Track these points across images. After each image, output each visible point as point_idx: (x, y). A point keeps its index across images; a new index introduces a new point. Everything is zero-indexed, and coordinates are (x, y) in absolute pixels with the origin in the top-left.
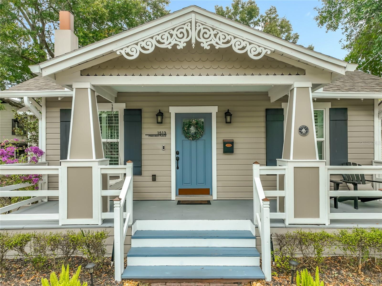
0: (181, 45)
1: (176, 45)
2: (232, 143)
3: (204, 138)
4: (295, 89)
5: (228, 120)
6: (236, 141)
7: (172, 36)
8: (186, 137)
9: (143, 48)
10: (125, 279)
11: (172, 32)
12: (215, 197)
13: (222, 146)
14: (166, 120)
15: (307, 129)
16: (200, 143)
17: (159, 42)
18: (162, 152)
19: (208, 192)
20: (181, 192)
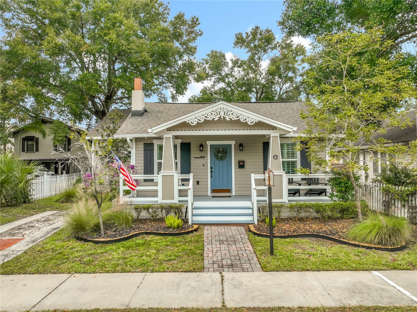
0: (216, 119)
1: (214, 119)
2: (244, 162)
3: (227, 159)
4: (271, 137)
5: (241, 149)
6: (245, 161)
7: (212, 114)
8: (217, 159)
9: (199, 120)
10: (193, 224)
11: (212, 113)
12: (234, 194)
13: (238, 164)
14: (204, 149)
15: (277, 156)
16: (225, 162)
17: (206, 117)
18: (202, 168)
19: (229, 191)
20: (213, 191)
